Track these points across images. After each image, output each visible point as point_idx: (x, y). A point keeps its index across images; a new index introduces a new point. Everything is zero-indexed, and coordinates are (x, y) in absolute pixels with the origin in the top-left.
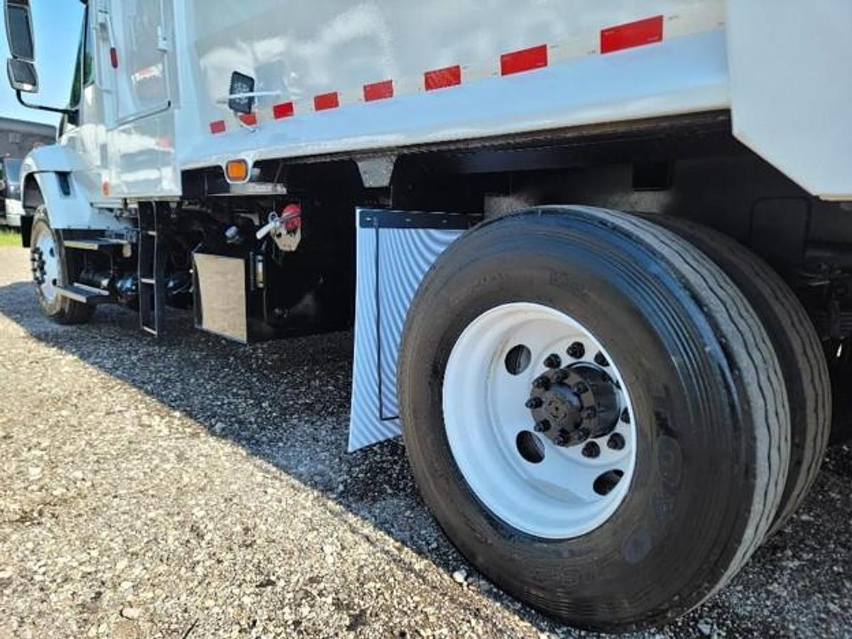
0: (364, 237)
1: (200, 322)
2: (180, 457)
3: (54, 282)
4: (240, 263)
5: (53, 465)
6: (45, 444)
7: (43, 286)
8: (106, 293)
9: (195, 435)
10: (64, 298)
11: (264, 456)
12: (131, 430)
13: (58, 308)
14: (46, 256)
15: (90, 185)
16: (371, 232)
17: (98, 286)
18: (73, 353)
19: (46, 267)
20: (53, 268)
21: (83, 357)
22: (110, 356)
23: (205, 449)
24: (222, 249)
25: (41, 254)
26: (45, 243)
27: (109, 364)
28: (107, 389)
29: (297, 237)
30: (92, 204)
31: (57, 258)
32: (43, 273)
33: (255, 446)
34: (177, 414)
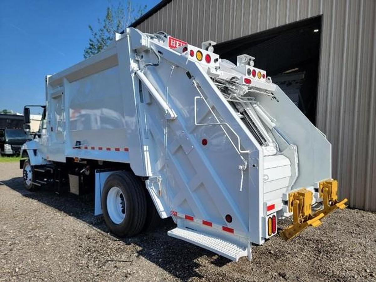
0: (97, 175)
1: (69, 190)
2: (63, 220)
3: (30, 180)
4: (77, 177)
5: (37, 222)
6: (34, 218)
7: (26, 181)
8: (46, 183)
9: (66, 216)
10: (33, 184)
11: (80, 219)
12: (52, 215)
13: (31, 187)
14: (28, 172)
15: (42, 153)
16: (98, 174)
17: (43, 180)
18: (36, 200)
19: (28, 176)
20: (30, 175)
21: (39, 201)
22: (46, 200)
23: (67, 218)
24: (74, 173)
25: (27, 172)
26: (28, 168)
27: (46, 202)
28: (46, 208)
29: (89, 172)
30: (42, 158)
31: (31, 172)
32: (27, 177)
33: (79, 217)
34: (63, 212)
